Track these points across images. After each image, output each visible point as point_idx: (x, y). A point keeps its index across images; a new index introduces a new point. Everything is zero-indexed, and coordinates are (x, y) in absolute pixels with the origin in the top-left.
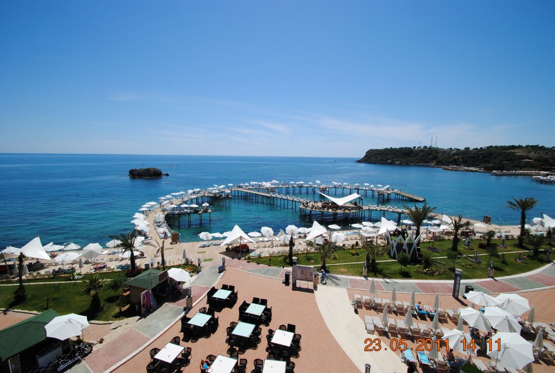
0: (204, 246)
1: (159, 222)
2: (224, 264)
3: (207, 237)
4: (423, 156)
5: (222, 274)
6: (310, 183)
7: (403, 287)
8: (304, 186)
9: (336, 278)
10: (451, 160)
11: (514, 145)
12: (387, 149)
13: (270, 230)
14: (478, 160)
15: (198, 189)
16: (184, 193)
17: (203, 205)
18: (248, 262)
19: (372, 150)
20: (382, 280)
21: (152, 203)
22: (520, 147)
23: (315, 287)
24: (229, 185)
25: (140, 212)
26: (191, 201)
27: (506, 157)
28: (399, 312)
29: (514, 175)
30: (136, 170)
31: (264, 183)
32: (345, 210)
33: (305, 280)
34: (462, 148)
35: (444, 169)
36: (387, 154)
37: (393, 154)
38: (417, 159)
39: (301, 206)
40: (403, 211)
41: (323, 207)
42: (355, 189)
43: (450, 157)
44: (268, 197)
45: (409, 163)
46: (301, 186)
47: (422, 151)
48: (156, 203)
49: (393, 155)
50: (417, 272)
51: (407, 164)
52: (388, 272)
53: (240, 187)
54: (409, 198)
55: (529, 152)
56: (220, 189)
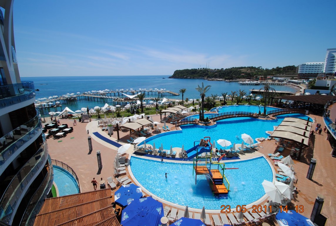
3: (53, 114)
4: (201, 73)
10: (213, 75)
11: (242, 67)
13: (86, 109)
14: (226, 75)
15: (56, 96)
18: (70, 119)
19: (177, 70)
22: (245, 68)
23: (90, 122)
27: (237, 73)
31: (100, 91)
33: (86, 119)
34: (220, 69)
35: (208, 80)
38: (198, 75)
39: (114, 101)
43: (213, 74)
44: (101, 98)
49: (187, 74)
51: (194, 78)
53: (85, 94)
54: (173, 94)
55: (248, 70)
56: (71, 95)
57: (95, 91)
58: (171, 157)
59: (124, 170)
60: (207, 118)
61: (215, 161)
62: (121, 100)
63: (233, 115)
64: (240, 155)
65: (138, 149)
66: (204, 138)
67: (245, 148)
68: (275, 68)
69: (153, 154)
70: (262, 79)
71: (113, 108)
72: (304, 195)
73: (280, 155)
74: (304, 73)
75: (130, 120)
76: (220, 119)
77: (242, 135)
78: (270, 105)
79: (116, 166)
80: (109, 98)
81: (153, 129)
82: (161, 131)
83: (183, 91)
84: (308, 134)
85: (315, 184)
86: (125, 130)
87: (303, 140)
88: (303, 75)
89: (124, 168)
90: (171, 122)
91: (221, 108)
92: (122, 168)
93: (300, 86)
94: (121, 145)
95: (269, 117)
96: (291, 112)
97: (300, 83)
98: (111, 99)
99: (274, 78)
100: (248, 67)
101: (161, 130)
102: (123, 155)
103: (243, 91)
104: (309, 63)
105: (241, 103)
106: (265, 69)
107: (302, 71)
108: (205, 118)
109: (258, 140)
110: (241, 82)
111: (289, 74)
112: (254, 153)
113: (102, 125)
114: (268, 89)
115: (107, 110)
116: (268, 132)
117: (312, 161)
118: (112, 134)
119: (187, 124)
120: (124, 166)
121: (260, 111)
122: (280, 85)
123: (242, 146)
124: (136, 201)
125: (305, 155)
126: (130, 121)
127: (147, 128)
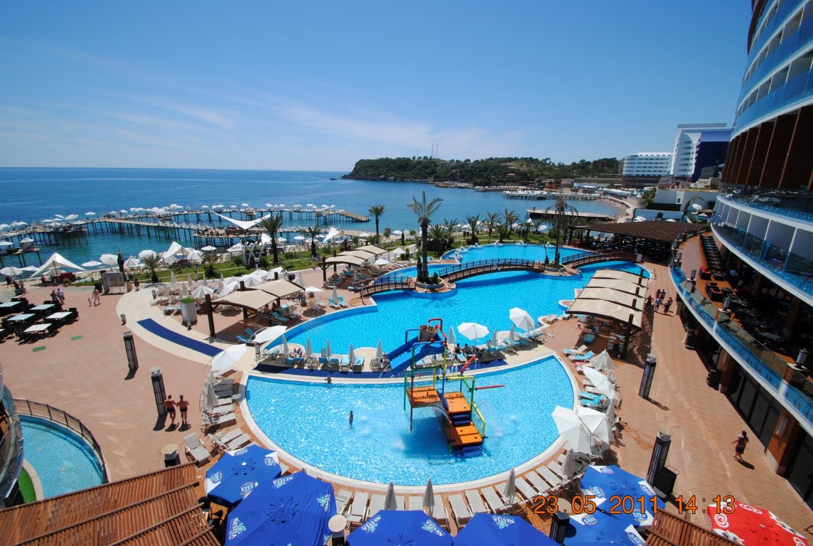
4: (420, 170)
8: (224, 210)
10: (448, 175)
12: (382, 159)
17: (23, 241)
19: (363, 160)
22: (516, 159)
27: (500, 171)
29: (496, 190)
31: (155, 209)
34: (462, 160)
35: (437, 186)
36: (381, 167)
37: (387, 167)
38: (414, 174)
39: (196, 235)
43: (448, 172)
44: (158, 228)
47: (419, 163)
49: (387, 169)
51: (403, 180)
53: (109, 217)
54: (352, 218)
55: (522, 166)
56: (69, 220)
57: (140, 209)
58: (351, 371)
59: (230, 412)
60: (436, 275)
61: (454, 374)
62: (218, 234)
63: (493, 266)
64: (507, 355)
65: (267, 357)
66: (429, 322)
67: (518, 339)
68: (577, 162)
69: (306, 368)
70: (551, 186)
71: (194, 255)
72: (635, 431)
73: (587, 351)
74: (634, 174)
75: (242, 283)
76: (464, 277)
77: (510, 310)
78: (567, 243)
79: (208, 403)
80: (182, 228)
81: (304, 304)
82: (325, 309)
83: (378, 212)
84: (640, 304)
85: (655, 406)
86: (231, 309)
87: (631, 317)
88: (631, 179)
89: (230, 408)
90: (349, 287)
91: (465, 250)
92: (224, 409)
93: (626, 203)
94: (221, 350)
95: (565, 271)
96: (608, 259)
97: (625, 197)
98: (189, 229)
99: (575, 185)
100: (522, 159)
101: (325, 307)
102: (226, 375)
103: (511, 213)
104: (644, 154)
105: (508, 239)
106: (556, 165)
107: (630, 171)
108: (431, 275)
109: (544, 320)
110: (508, 192)
111: (604, 177)
112: (535, 349)
113: (165, 301)
114: (562, 209)
115: (177, 260)
116: (563, 303)
117: (648, 360)
118: (194, 323)
119: (389, 290)
120: (229, 404)
121: (547, 257)
122: (586, 199)
123: (512, 335)
124: (266, 487)
125: (637, 347)
126: (243, 288)
127: (290, 303)
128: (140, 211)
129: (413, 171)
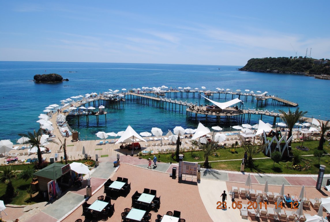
0: (101, 144)
1: (61, 123)
2: (118, 160)
3: (104, 136)
5: (117, 168)
6: (197, 89)
7: (274, 181)
8: (191, 91)
9: (217, 173)
10: (322, 70)
12: (267, 58)
13: (160, 130)
15: (95, 94)
16: (82, 97)
17: (100, 107)
18: (140, 158)
19: (253, 59)
20: (257, 174)
21: (55, 105)
23: (199, 180)
24: (123, 89)
25: (45, 113)
26: (89, 104)
28: (270, 201)
30: (39, 75)
31: (155, 88)
32: (227, 114)
33: (190, 174)
36: (267, 63)
37: (272, 63)
38: (293, 68)
39: (188, 110)
40: (278, 115)
41: (208, 110)
42: (237, 94)
43: (321, 67)
44: (157, 101)
45: (285, 72)
46: (188, 92)
47: (298, 61)
48: (58, 106)
49: (272, 65)
50: (287, 168)
52: (262, 167)
53: (132, 92)
54: (284, 103)
56: (115, 93)
128: (146, 89)
129: (292, 66)
